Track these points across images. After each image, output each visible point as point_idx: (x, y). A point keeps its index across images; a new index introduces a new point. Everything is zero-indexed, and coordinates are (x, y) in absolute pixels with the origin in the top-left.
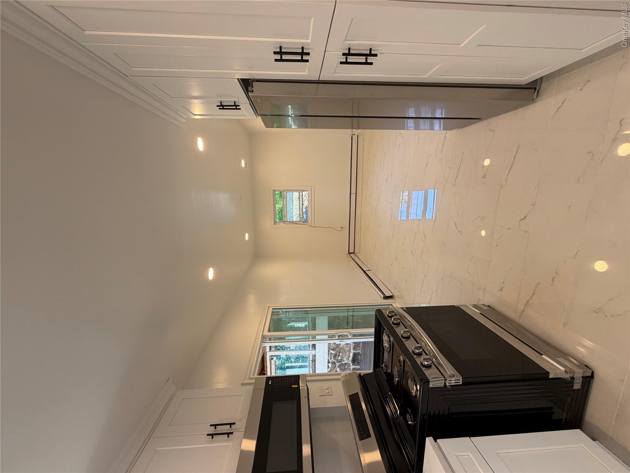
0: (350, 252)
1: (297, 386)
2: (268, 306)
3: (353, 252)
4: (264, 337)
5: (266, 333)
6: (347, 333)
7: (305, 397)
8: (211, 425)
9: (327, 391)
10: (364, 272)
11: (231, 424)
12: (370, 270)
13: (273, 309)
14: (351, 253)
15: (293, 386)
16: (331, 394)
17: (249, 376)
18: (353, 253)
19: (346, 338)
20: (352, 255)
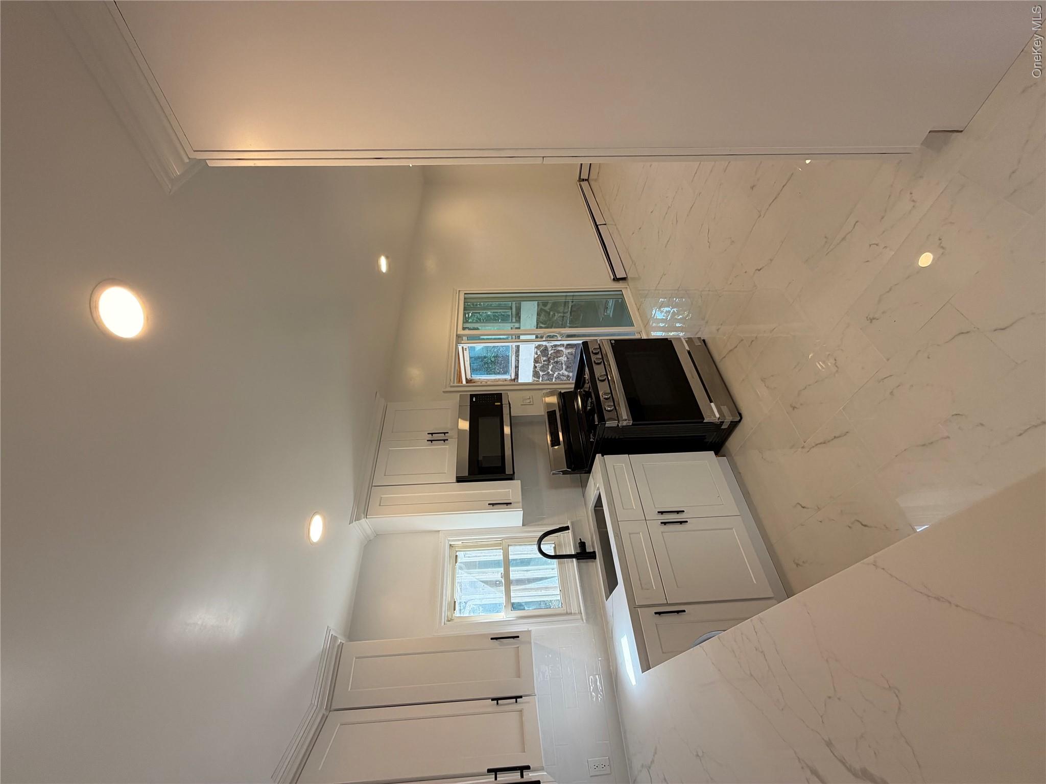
0: (581, 178)
1: (499, 404)
2: (458, 290)
3: (587, 178)
4: (459, 337)
5: (461, 332)
6: (557, 333)
7: (507, 414)
8: (428, 434)
9: (528, 401)
10: (597, 226)
11: (445, 433)
12: (605, 224)
13: (465, 294)
14: (583, 180)
15: (496, 404)
16: (532, 403)
17: (450, 384)
18: (586, 180)
19: (555, 339)
20: (585, 185)
